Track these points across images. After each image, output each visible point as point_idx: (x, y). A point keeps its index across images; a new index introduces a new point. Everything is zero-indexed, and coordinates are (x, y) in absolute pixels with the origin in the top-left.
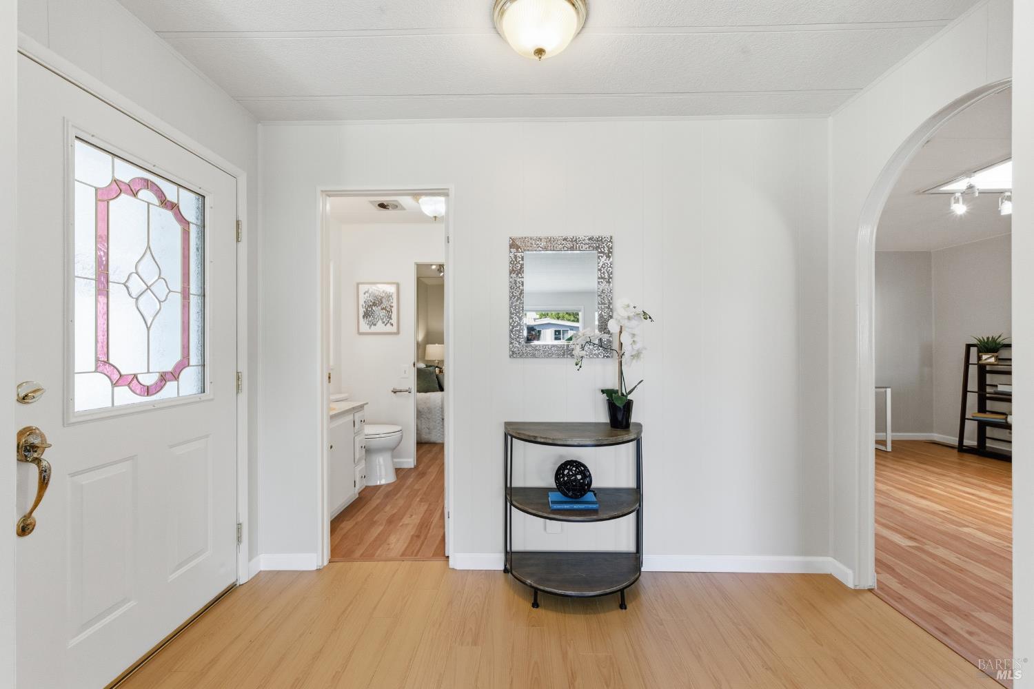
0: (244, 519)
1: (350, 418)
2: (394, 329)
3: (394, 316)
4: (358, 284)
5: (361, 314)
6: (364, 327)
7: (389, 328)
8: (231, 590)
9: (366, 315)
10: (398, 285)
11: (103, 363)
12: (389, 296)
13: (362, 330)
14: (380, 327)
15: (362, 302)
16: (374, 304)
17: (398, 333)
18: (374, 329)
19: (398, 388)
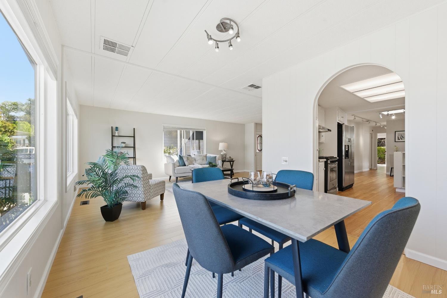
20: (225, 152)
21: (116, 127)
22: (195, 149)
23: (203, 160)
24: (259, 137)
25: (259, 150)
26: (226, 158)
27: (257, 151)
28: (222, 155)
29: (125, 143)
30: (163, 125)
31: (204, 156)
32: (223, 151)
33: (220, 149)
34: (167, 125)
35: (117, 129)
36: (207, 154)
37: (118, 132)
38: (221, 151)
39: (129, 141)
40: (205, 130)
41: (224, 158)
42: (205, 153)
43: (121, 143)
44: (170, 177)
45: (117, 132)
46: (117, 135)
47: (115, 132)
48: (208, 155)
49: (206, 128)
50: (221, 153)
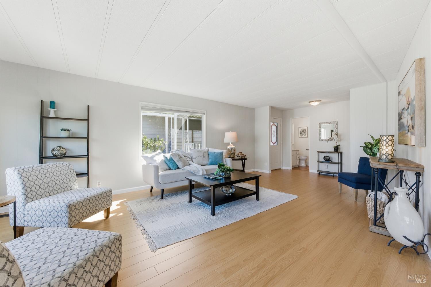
0: (281, 161)
1: (296, 152)
2: (306, 137)
3: (307, 134)
4: (299, 128)
5: (300, 133)
6: (300, 136)
7: (305, 136)
8: (280, 169)
9: (301, 134)
10: (307, 127)
11: (272, 142)
12: (305, 130)
13: (300, 137)
14: (303, 136)
15: (300, 131)
16: (302, 132)
17: (307, 137)
18: (302, 137)
19: (307, 149)
20: (234, 145)
21: (51, 102)
22: (188, 142)
23: (204, 157)
24: (272, 125)
25: (273, 143)
26: (234, 153)
27: (271, 144)
28: (229, 150)
29: (67, 130)
30: (141, 102)
31: (205, 152)
32: (231, 144)
33: (226, 141)
34: (147, 103)
35: (53, 105)
36: (208, 149)
37: (55, 111)
38: (228, 144)
39: (78, 128)
40: (204, 114)
41: (232, 154)
42: (204, 148)
43: (61, 130)
44: (152, 188)
45: (52, 111)
46: (52, 115)
47: (50, 111)
48: (212, 150)
49: (206, 111)
50: (228, 148)
